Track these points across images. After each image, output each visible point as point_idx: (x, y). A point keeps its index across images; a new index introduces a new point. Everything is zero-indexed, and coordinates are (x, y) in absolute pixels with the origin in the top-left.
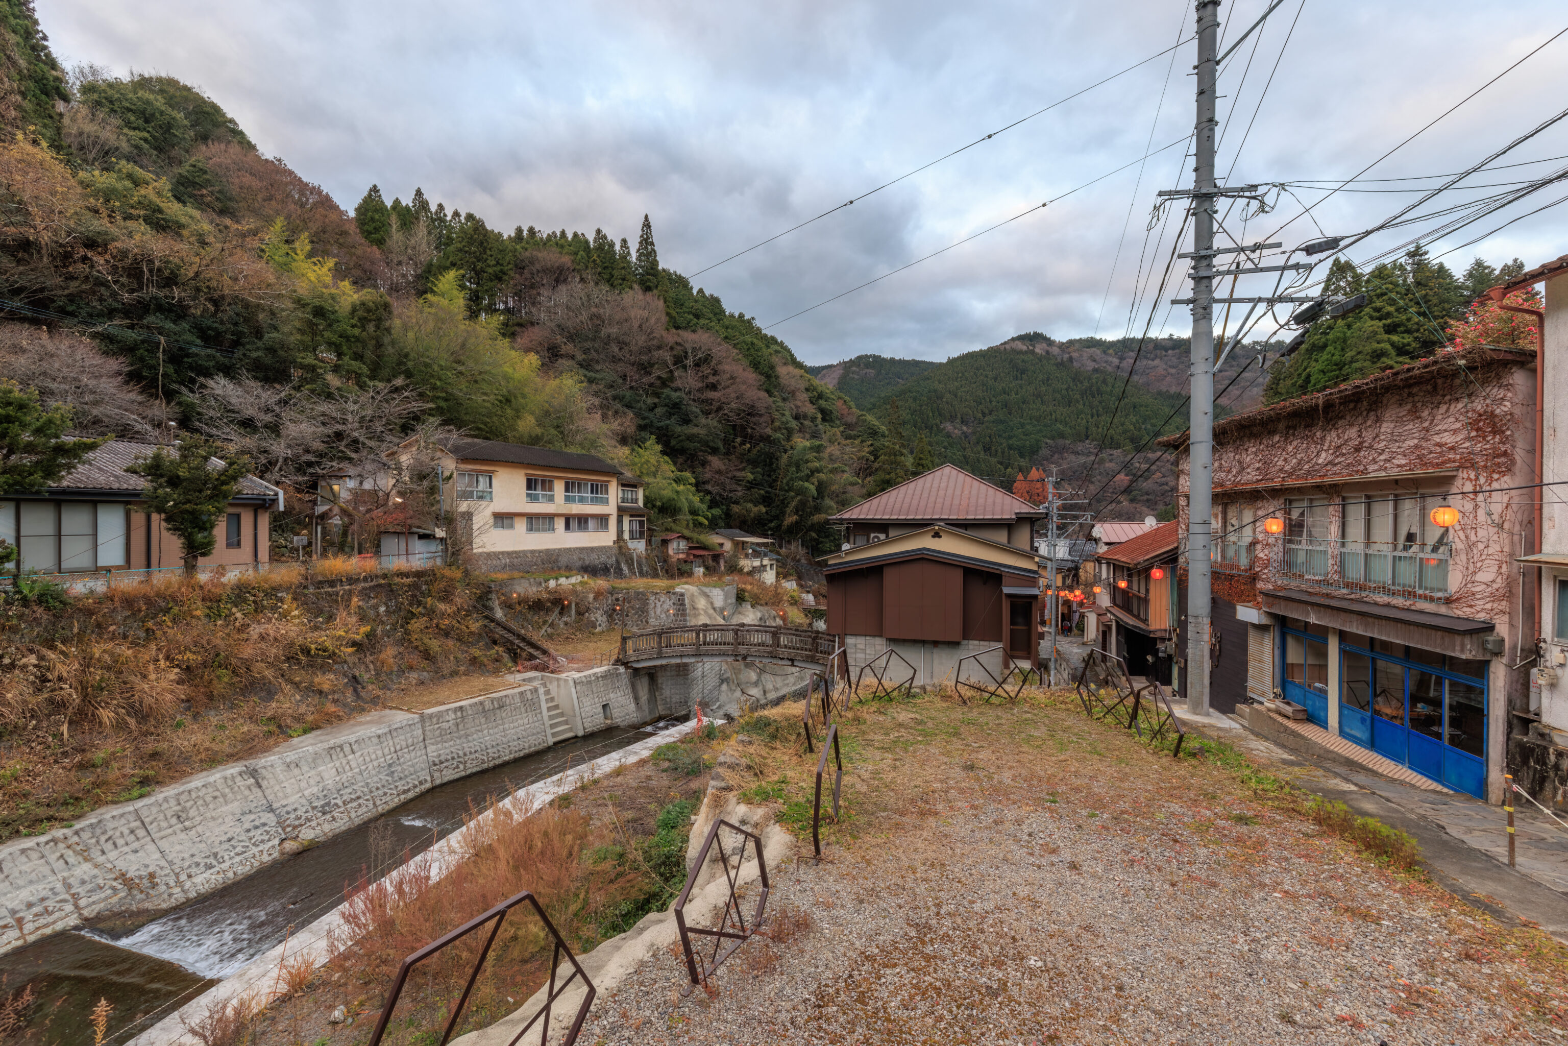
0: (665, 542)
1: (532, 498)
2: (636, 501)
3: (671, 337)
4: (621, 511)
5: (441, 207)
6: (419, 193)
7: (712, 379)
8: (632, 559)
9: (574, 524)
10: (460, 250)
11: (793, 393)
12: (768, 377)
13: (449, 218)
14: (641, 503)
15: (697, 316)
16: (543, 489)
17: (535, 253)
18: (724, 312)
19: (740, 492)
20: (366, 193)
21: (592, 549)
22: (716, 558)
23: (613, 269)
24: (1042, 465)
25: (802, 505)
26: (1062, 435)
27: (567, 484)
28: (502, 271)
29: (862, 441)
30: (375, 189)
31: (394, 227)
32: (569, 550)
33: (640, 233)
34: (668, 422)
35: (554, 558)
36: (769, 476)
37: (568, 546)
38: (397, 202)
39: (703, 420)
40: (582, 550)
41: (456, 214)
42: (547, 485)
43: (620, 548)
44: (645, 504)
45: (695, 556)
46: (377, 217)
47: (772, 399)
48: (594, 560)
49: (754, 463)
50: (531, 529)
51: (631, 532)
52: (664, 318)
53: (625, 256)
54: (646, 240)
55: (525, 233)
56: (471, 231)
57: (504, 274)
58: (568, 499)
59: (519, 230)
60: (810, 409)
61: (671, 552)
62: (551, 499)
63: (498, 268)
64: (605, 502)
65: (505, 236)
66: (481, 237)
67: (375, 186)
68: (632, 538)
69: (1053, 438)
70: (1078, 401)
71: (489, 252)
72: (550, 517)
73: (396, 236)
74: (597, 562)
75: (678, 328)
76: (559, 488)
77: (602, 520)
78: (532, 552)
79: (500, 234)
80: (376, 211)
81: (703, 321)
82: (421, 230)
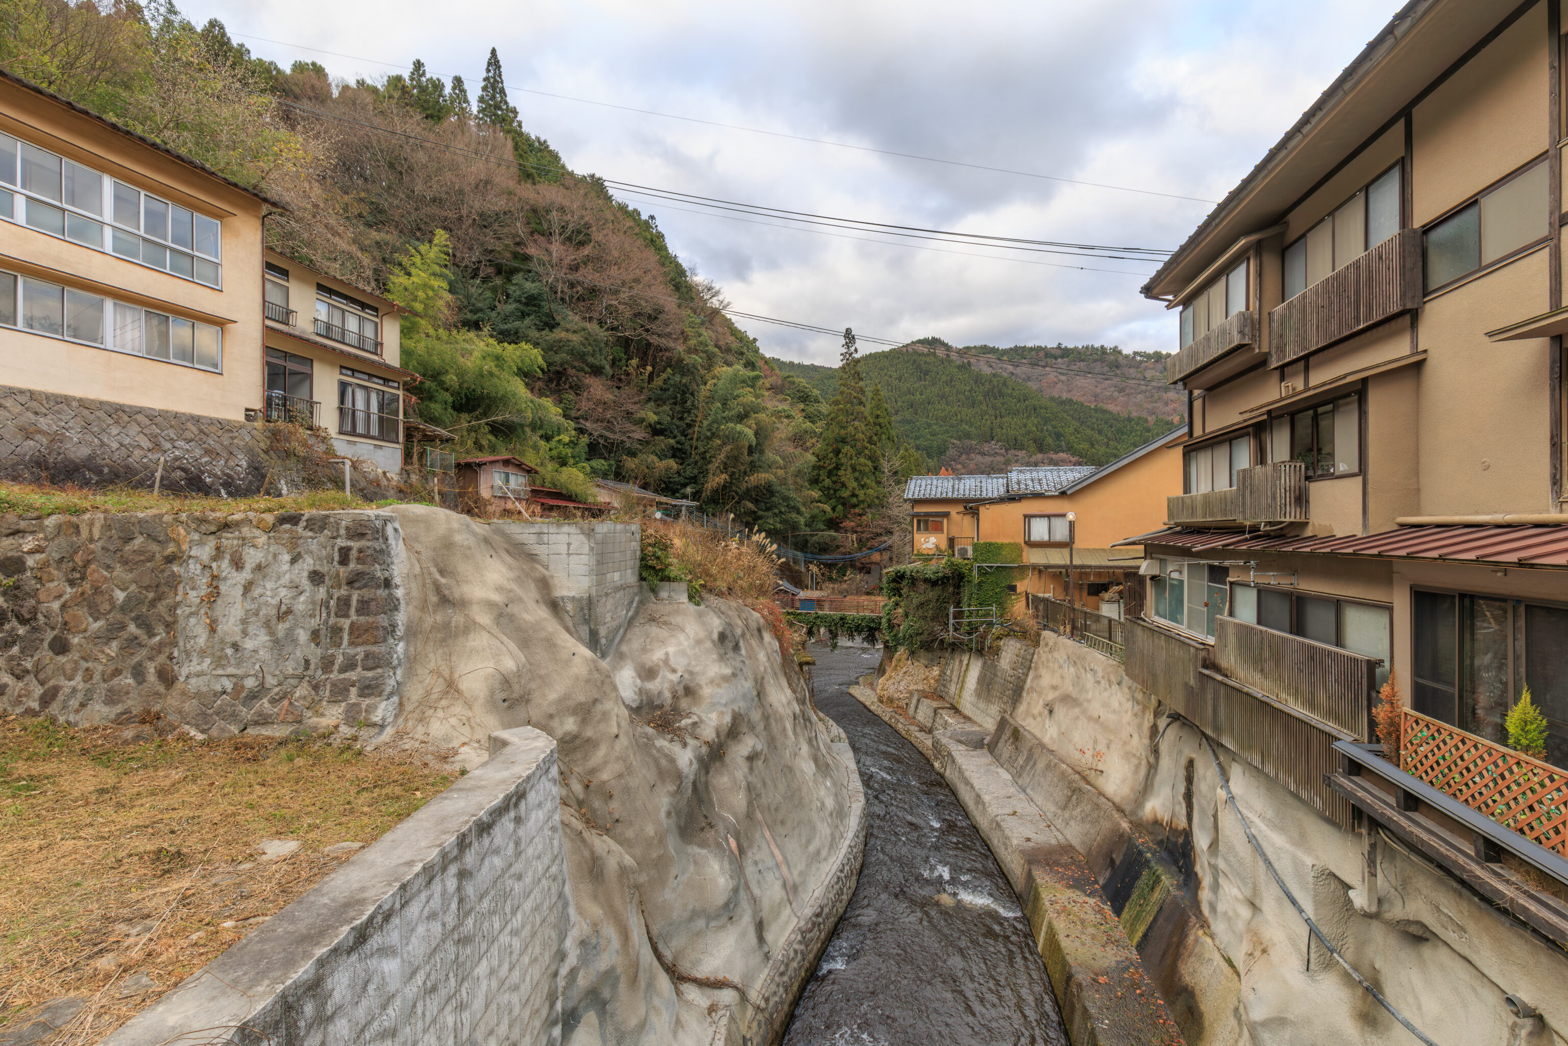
24: (950, 465)
26: (968, 436)
33: (485, 74)
49: (658, 397)
53: (459, 102)
54: (493, 85)
70: (981, 403)
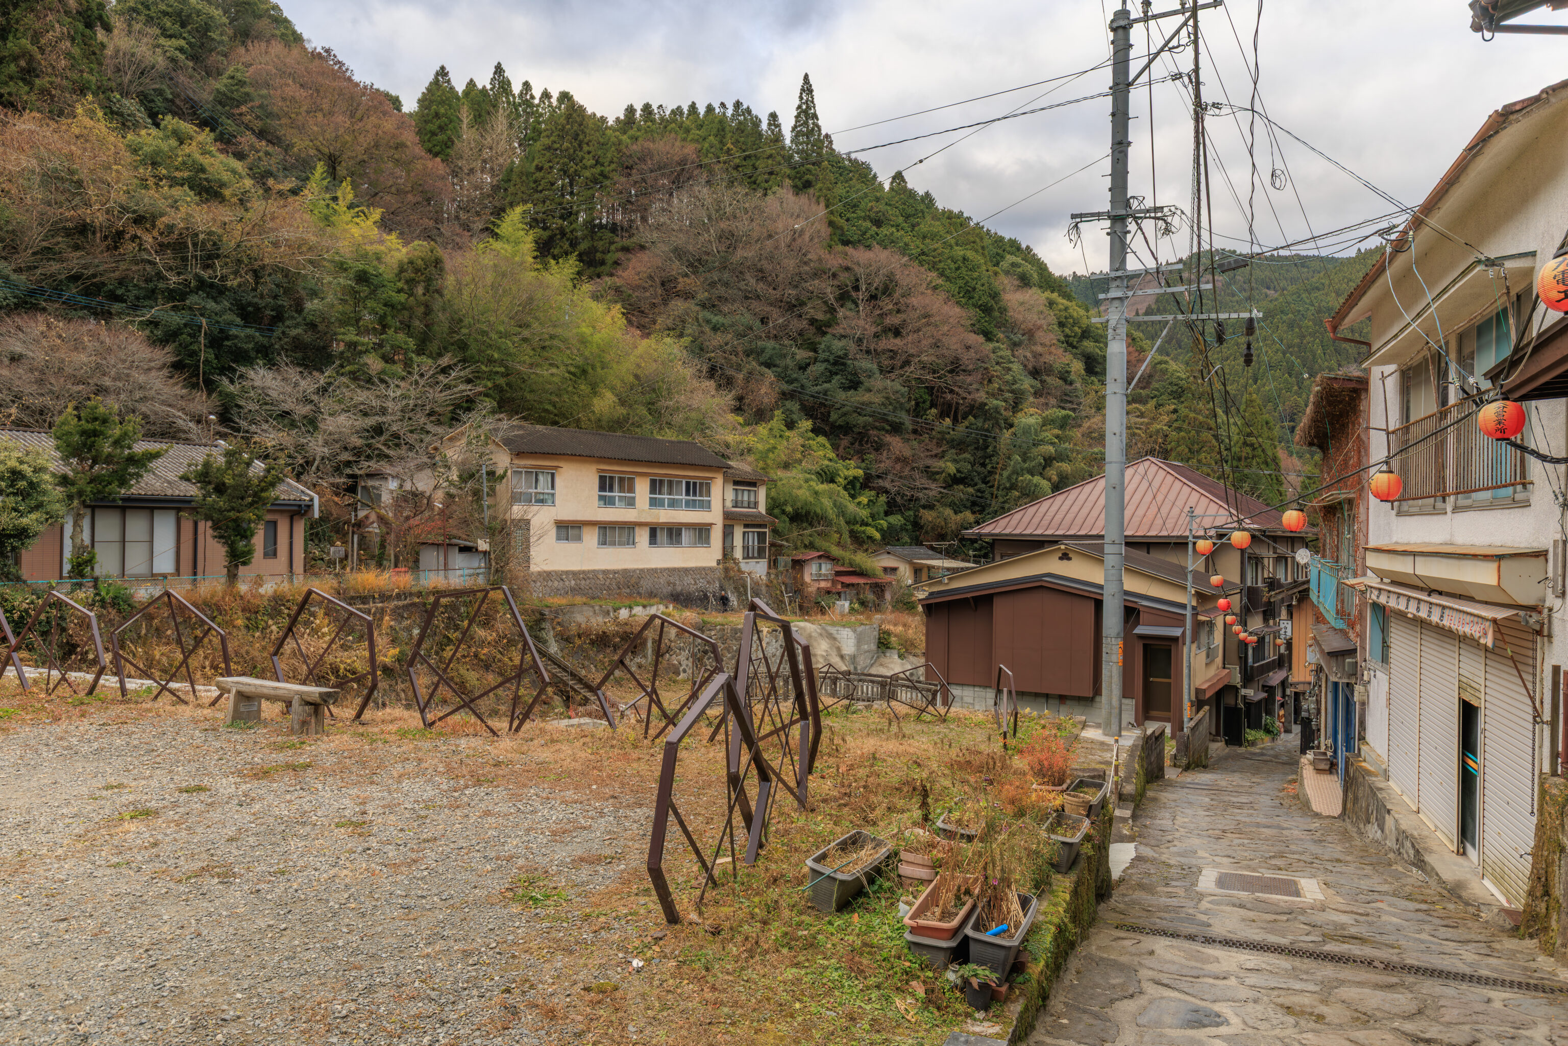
0: (799, 564)
1: (606, 502)
2: (755, 505)
4: (730, 519)
5: (527, 86)
6: (499, 69)
7: (895, 320)
8: (744, 587)
10: (548, 148)
12: (986, 310)
13: (536, 101)
14: (762, 508)
15: (878, 223)
16: (621, 489)
17: (646, 144)
19: (934, 489)
20: (431, 78)
22: (877, 588)
23: (757, 159)
27: (653, 483)
28: (602, 174)
30: (442, 72)
31: (465, 121)
33: (797, 102)
34: (826, 385)
36: (983, 465)
38: (470, 84)
39: (878, 382)
40: (672, 571)
41: (546, 95)
42: (626, 484)
43: (727, 570)
45: (845, 585)
46: (442, 111)
47: (991, 345)
51: (745, 548)
52: (826, 230)
54: (805, 112)
55: (638, 113)
56: (562, 121)
57: (606, 177)
58: (654, 503)
59: (630, 110)
61: (807, 578)
63: (598, 169)
64: (706, 506)
65: (611, 121)
66: (576, 127)
67: (443, 68)
68: (747, 557)
71: (586, 148)
73: (468, 134)
75: (846, 243)
76: (642, 488)
77: (702, 531)
79: (603, 120)
80: (442, 103)
81: (885, 231)
82: (500, 122)
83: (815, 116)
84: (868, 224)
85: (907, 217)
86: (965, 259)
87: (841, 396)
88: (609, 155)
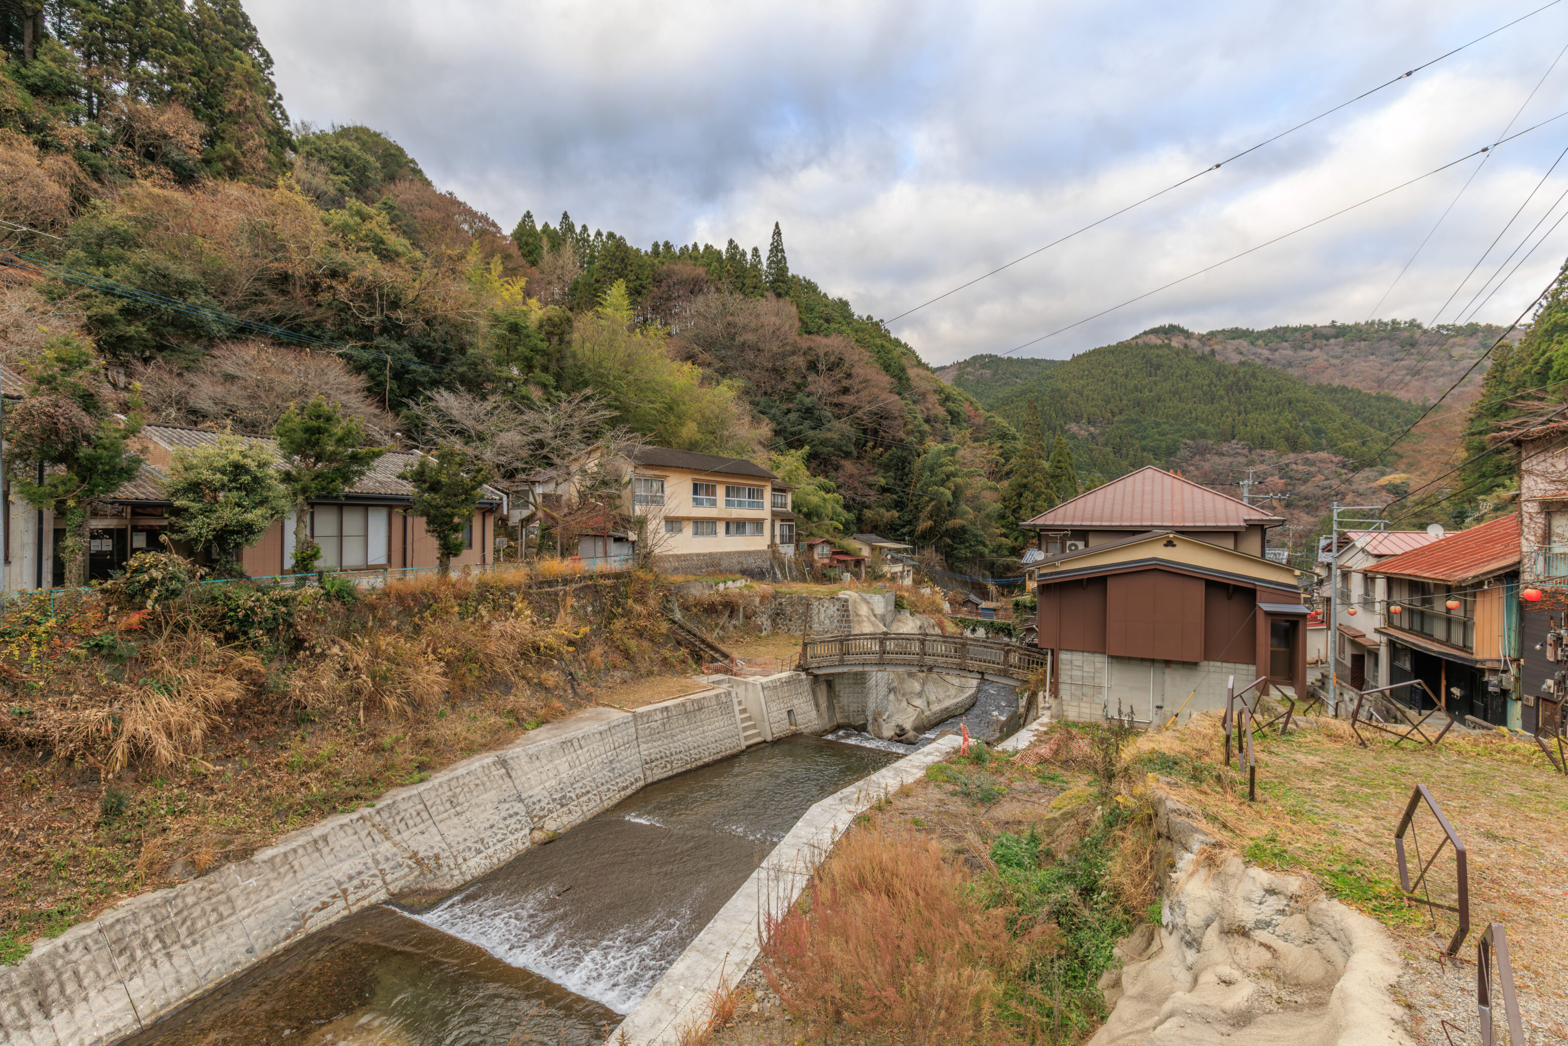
0: (811, 547)
1: (697, 502)
2: (785, 505)
3: (805, 342)
4: (774, 515)
5: (585, 228)
6: (565, 216)
7: (845, 383)
8: (784, 564)
9: (733, 528)
10: (604, 267)
11: (924, 395)
12: (900, 379)
13: (592, 238)
14: (789, 508)
15: (828, 321)
16: (707, 494)
17: (672, 266)
18: (853, 315)
19: (873, 497)
20: (519, 220)
21: (749, 553)
22: (858, 563)
23: (745, 278)
25: (938, 509)
26: (1203, 435)
27: (728, 488)
28: (641, 285)
29: (990, 444)
30: (528, 215)
31: (545, 249)
32: (729, 554)
33: (771, 241)
34: (801, 427)
35: (716, 561)
36: (901, 480)
37: (728, 550)
38: (546, 226)
39: (835, 424)
40: (740, 553)
42: (710, 490)
43: (774, 552)
44: (793, 509)
45: (839, 561)
46: (531, 241)
47: (904, 402)
48: (751, 563)
49: (886, 467)
50: (696, 533)
51: (782, 536)
52: (797, 324)
53: (755, 266)
54: (776, 247)
55: (661, 247)
56: (613, 249)
57: (644, 288)
58: (728, 503)
59: (656, 245)
60: (941, 412)
61: (816, 557)
62: (713, 503)
63: (638, 282)
64: (760, 506)
65: (643, 251)
66: (622, 254)
67: (528, 212)
68: (782, 543)
69: (1193, 438)
71: (629, 268)
72: (713, 521)
73: (547, 257)
74: (754, 566)
75: (810, 333)
76: (721, 491)
77: (758, 524)
78: (698, 555)
79: (638, 250)
80: (530, 235)
81: (833, 326)
82: (568, 251)
83: (782, 251)
84: (822, 321)
85: (845, 318)
86: (882, 346)
87: (811, 433)
88: (646, 273)
